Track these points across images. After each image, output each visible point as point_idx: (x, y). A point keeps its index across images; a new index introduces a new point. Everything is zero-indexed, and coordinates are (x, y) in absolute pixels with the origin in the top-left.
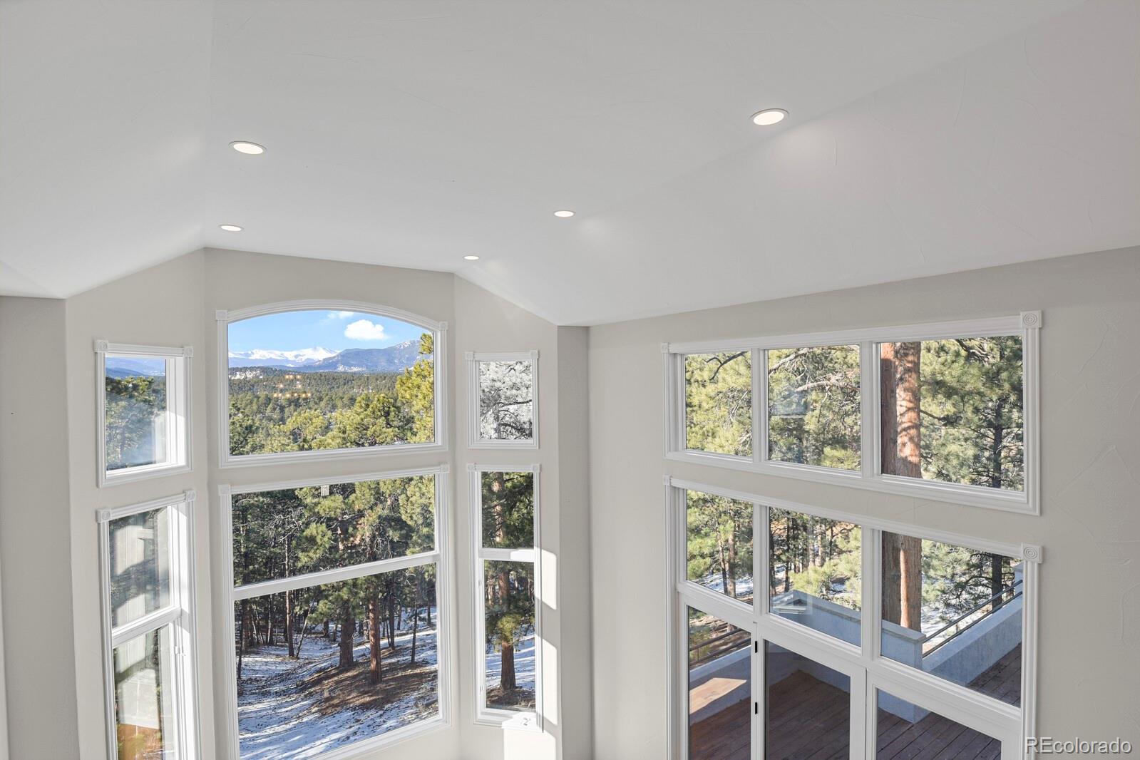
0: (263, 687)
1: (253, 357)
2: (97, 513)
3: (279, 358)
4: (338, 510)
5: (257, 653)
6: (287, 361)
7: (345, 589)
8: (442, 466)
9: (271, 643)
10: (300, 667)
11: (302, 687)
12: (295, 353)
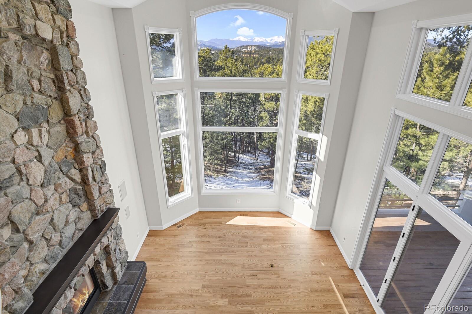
0: (245, 166)
1: (254, 41)
2: (152, 93)
3: (264, 41)
4: (272, 108)
5: (245, 155)
6: (268, 43)
7: (272, 139)
8: (283, 90)
9: (250, 152)
10: (258, 163)
11: (257, 169)
12: (271, 39)
